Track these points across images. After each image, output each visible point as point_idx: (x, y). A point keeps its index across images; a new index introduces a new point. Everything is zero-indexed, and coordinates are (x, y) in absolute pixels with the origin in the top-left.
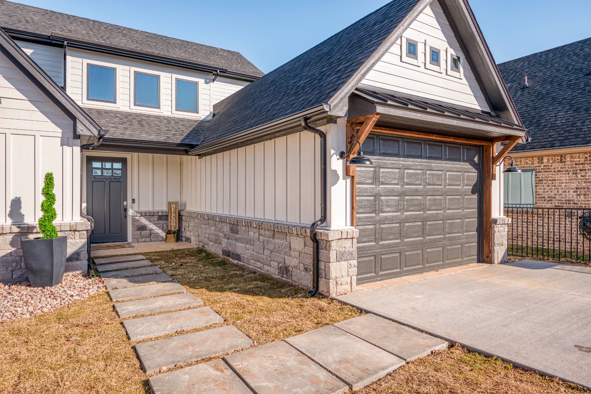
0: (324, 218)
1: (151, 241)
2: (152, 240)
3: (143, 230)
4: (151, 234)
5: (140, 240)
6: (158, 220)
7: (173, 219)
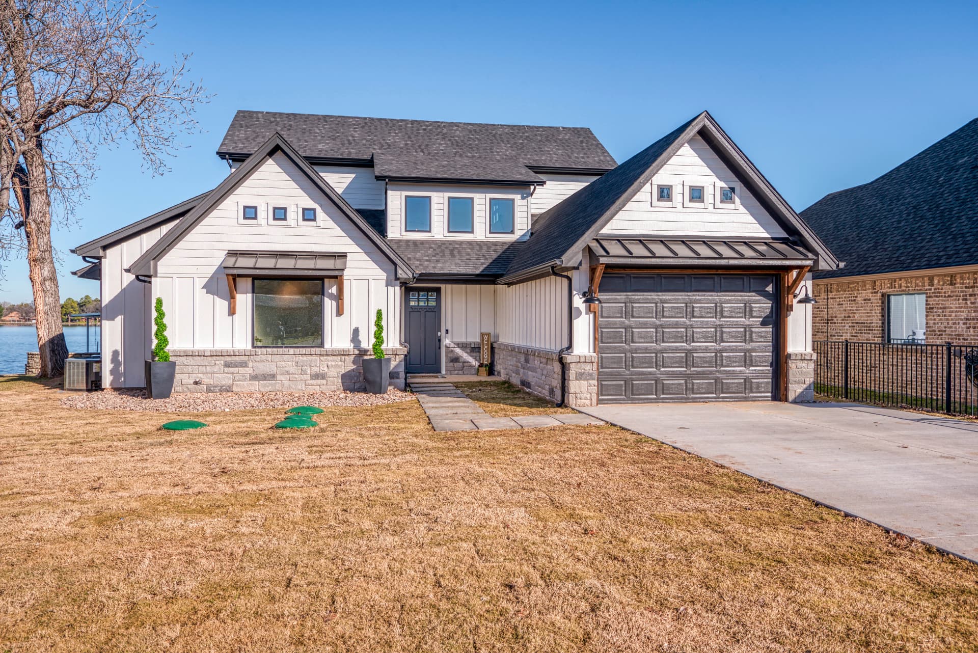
0: (570, 346)
1: (464, 374)
2: (465, 372)
3: (456, 362)
5: (452, 371)
6: (472, 351)
7: (486, 351)
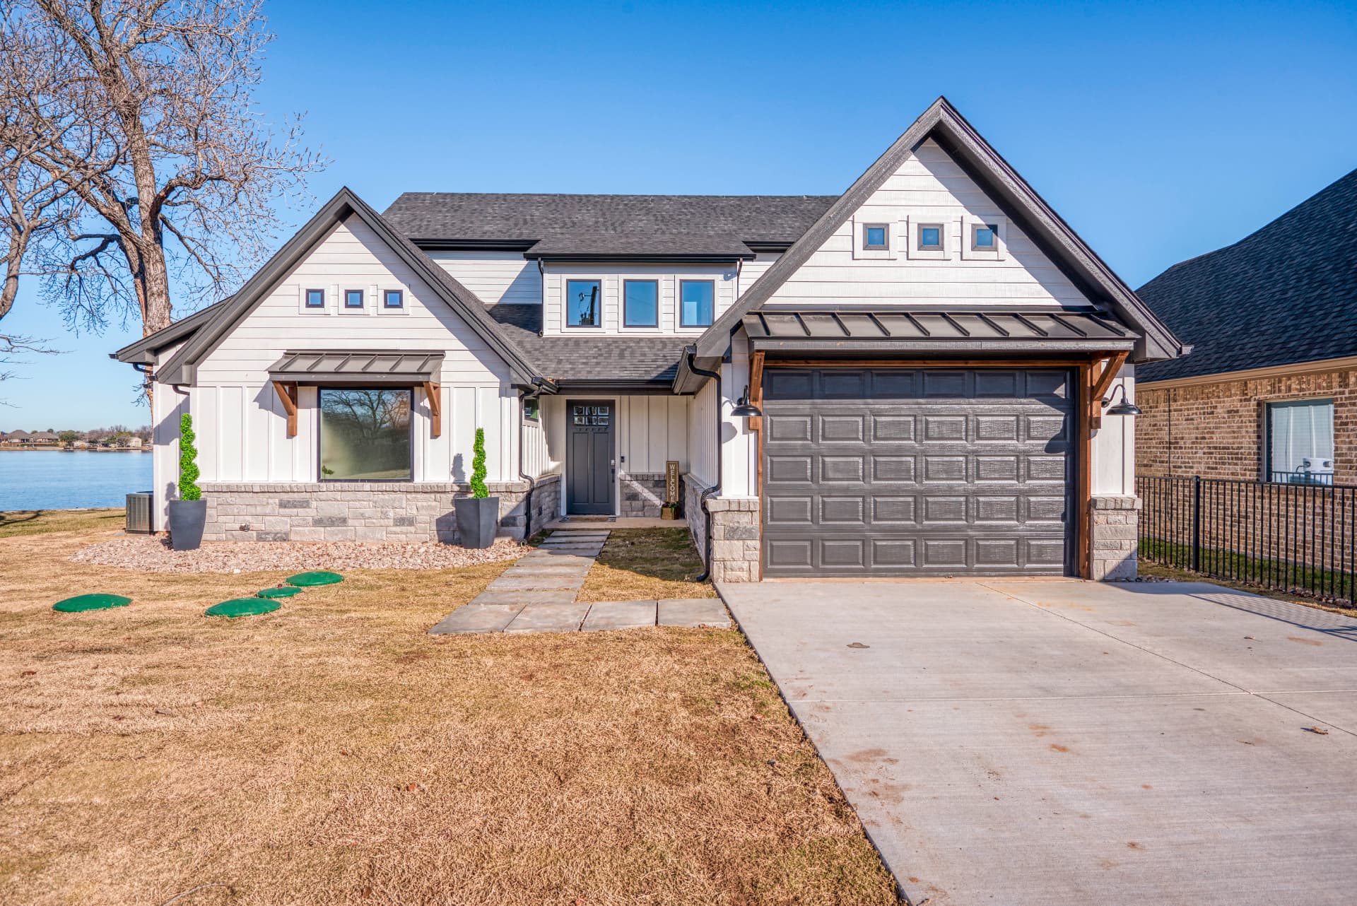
0: (718, 486)
1: (644, 516)
2: (646, 514)
3: (634, 500)
4: (644, 507)
5: (629, 513)
6: (654, 486)
7: (673, 486)
